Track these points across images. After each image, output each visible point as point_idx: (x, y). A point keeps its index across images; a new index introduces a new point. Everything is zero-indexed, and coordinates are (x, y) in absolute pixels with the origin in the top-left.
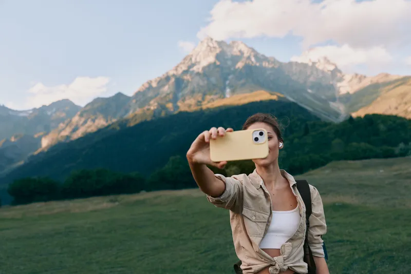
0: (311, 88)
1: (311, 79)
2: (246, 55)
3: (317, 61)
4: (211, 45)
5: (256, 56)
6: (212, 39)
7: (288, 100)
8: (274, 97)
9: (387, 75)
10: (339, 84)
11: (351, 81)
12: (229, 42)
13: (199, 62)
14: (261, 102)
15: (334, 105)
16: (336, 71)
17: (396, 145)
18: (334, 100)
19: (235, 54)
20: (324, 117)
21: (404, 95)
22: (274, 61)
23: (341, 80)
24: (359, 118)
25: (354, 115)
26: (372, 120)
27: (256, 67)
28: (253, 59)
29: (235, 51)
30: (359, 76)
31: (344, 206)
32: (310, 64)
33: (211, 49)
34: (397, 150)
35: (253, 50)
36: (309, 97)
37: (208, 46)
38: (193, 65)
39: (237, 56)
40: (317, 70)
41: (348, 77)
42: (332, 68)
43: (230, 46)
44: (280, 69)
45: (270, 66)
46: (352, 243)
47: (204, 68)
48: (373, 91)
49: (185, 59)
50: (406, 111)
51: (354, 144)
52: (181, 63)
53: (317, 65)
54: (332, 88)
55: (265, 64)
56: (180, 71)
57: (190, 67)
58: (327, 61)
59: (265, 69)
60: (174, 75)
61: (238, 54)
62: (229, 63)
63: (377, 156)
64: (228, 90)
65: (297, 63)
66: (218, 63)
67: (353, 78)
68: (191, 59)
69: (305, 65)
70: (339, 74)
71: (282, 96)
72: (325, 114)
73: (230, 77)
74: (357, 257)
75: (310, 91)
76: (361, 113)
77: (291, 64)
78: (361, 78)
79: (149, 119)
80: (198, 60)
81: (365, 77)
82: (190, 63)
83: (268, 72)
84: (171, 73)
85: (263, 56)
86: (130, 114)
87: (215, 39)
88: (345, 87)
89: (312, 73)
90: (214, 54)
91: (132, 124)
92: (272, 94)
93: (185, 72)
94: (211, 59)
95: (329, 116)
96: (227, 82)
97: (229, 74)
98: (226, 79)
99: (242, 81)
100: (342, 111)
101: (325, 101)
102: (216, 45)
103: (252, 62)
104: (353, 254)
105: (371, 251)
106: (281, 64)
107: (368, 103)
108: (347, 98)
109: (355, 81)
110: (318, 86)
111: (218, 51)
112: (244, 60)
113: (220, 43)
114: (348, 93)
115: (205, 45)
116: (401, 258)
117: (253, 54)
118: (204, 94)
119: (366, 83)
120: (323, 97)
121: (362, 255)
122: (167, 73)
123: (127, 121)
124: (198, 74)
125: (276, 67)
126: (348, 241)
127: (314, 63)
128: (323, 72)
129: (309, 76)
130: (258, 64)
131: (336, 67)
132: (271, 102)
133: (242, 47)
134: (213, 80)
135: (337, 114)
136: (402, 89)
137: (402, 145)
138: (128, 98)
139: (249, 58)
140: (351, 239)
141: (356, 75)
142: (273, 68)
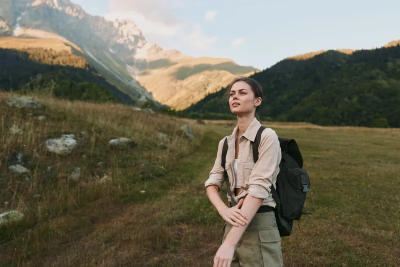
0: (113, 47)
3: (123, 22)
11: (150, 49)
15: (130, 69)
16: (139, 38)
18: (132, 64)
22: (80, 11)
27: (57, 10)
30: (157, 47)
32: (117, 24)
36: (109, 56)
41: (148, 46)
42: (136, 33)
44: (85, 19)
45: (74, 15)
53: (123, 27)
54: (132, 52)
55: (68, 10)
59: (69, 16)
67: (152, 47)
69: (112, 24)
70: (141, 41)
72: (119, 75)
73: (24, 14)
75: (111, 50)
77: (97, 18)
78: (159, 50)
81: (161, 49)
83: (71, 21)
95: (123, 78)
96: (19, 18)
97: (23, 10)
98: (17, 14)
99: (38, 22)
101: (123, 64)
103: (54, 5)
106: (86, 16)
109: (154, 51)
110: (121, 48)
114: (145, 61)
120: (122, 59)
125: (81, 17)
127: (120, 24)
129: (113, 36)
130: (60, 9)
131: (141, 34)
141: (155, 45)
142: (77, 18)
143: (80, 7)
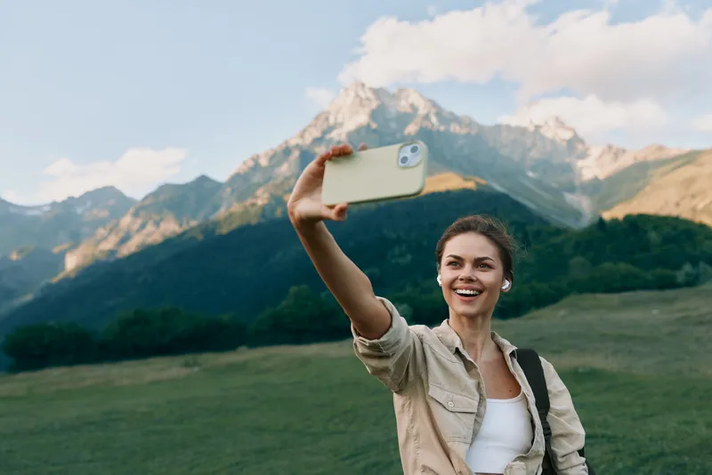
0: (533, 169)
1: (534, 154)
2: (422, 112)
3: (543, 124)
4: (362, 95)
5: (440, 114)
6: (363, 85)
7: (493, 189)
8: (470, 185)
9: (661, 148)
10: (580, 163)
11: (600, 157)
12: (393, 90)
13: (341, 125)
14: (448, 192)
15: (570, 198)
16: (575, 142)
17: (678, 267)
18: (572, 189)
19: (402, 110)
20: (556, 219)
21: (690, 182)
22: (470, 123)
23: (584, 156)
24: (615, 221)
25: (607, 216)
26: (636, 224)
27: (439, 132)
28: (434, 119)
29: (403, 106)
30: (615, 149)
31: (593, 374)
32: (532, 129)
33: (361, 102)
34: (680, 276)
35: (434, 105)
36: (527, 183)
37: (357, 96)
38: (331, 129)
39: (406, 114)
40: (543, 138)
41: (595, 152)
42: (568, 135)
43: (396, 97)
44: (479, 136)
45: (464, 131)
46: (611, 439)
47: (349, 135)
48: (637, 175)
49: (317, 118)
50: (694, 210)
51: (608, 265)
52: (310, 126)
53: (542, 131)
54: (568, 168)
55: (455, 128)
56: (308, 139)
57: (325, 132)
58: (560, 123)
59: (455, 136)
60: (297, 146)
61: (409, 110)
62: (393, 125)
63: (646, 286)
65: (508, 127)
66: (374, 126)
67: (603, 152)
68: (327, 119)
69: (523, 131)
70: (580, 147)
71: (483, 182)
74: (620, 465)
75: (531, 174)
76: (617, 212)
77: (498, 128)
78: (618, 153)
79: (254, 221)
80: (340, 120)
81: (624, 151)
82: (325, 126)
83: (460, 142)
84: (293, 142)
85: (452, 114)
86: (222, 213)
87: (368, 85)
88: (591, 168)
89: (534, 144)
90: (367, 110)
91: (224, 230)
92: (465, 180)
93: (317, 141)
94: (362, 118)
95: (563, 217)
100: (585, 209)
101: (557, 192)
102: (370, 95)
103: (433, 125)
104: (614, 460)
105: (644, 455)
106: (481, 128)
107: (630, 196)
108: (594, 187)
109: (608, 157)
110: (545, 165)
111: (374, 105)
112: (418, 120)
113: (378, 92)
114: (596, 179)
115: (352, 94)
116: (698, 467)
117: (433, 111)
119: (626, 161)
120: (554, 185)
121: (629, 463)
122: (286, 142)
123: (216, 224)
125: (473, 132)
126: (603, 436)
127: (537, 127)
128: (553, 142)
129: (529, 150)
130: (442, 128)
131: (575, 133)
132: (465, 193)
133: (415, 98)
135: (578, 215)
136: (688, 171)
137: (687, 268)
138: (219, 186)
139: (427, 117)
140: (609, 432)
141: (610, 147)
142: (468, 135)
143: (470, 119)
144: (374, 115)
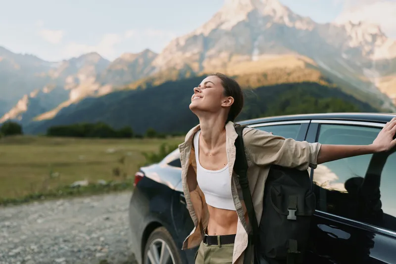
0: (347, 52)
2: (279, 14)
3: (357, 23)
4: (243, 2)
5: (292, 17)
11: (392, 46)
13: (229, 21)
15: (368, 73)
16: (378, 35)
18: (370, 66)
22: (310, 22)
27: (289, 27)
28: (286, 20)
29: (268, 10)
32: (349, 26)
33: (242, 7)
35: (288, 9)
37: (240, 3)
38: (222, 23)
39: (269, 16)
42: (374, 31)
44: (314, 31)
45: (304, 27)
47: (234, 27)
49: (215, 16)
52: (210, 21)
55: (298, 25)
56: (208, 30)
57: (219, 25)
60: (202, 34)
61: (272, 14)
62: (260, 22)
64: (256, 52)
68: (220, 17)
69: (343, 28)
73: (261, 38)
75: (344, 56)
77: (328, 25)
79: (174, 79)
80: (228, 18)
82: (219, 22)
83: (302, 34)
84: (198, 33)
85: (298, 15)
90: (245, 12)
91: (157, 83)
93: (214, 31)
94: (242, 17)
96: (256, 43)
97: (259, 35)
98: (254, 40)
101: (359, 68)
102: (248, 3)
103: (285, 22)
106: (316, 25)
108: (384, 66)
110: (356, 51)
111: (250, 9)
112: (276, 19)
114: (385, 59)
115: (237, 2)
117: (286, 13)
118: (231, 55)
120: (358, 64)
123: (153, 79)
124: (227, 33)
125: (311, 28)
127: (354, 25)
129: (346, 40)
130: (291, 25)
131: (380, 30)
134: (242, 41)
138: (155, 55)
139: (282, 18)
142: (307, 30)
143: (310, 18)
144: (249, 15)
